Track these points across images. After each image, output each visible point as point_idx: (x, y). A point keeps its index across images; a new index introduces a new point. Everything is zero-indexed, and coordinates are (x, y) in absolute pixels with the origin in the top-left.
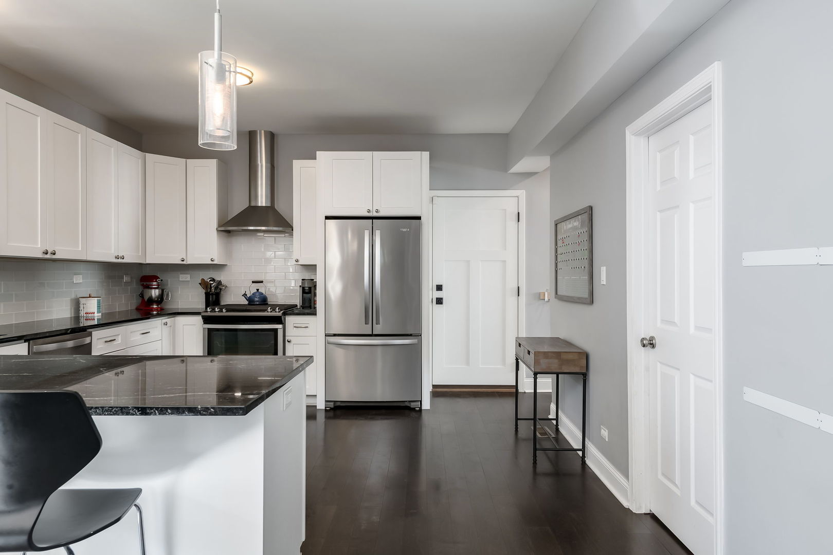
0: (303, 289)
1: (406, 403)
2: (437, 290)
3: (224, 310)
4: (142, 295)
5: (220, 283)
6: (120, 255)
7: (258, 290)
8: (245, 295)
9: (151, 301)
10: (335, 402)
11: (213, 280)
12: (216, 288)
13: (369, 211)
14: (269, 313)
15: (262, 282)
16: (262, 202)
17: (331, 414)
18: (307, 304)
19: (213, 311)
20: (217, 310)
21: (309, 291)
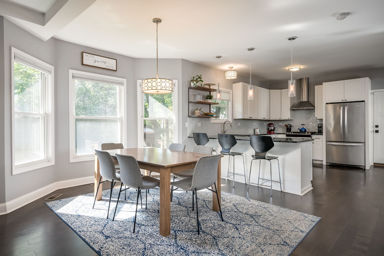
0: (318, 126)
1: (359, 166)
2: (376, 127)
3: (292, 133)
4: (269, 129)
5: (291, 125)
6: (264, 118)
7: (303, 127)
8: (299, 129)
9: (271, 130)
10: (330, 163)
11: (289, 124)
12: (290, 127)
13: (342, 100)
14: (306, 134)
15: (304, 125)
16: (304, 100)
17: (329, 167)
18: (320, 131)
19: (289, 133)
20: (290, 132)
21: (320, 127)
